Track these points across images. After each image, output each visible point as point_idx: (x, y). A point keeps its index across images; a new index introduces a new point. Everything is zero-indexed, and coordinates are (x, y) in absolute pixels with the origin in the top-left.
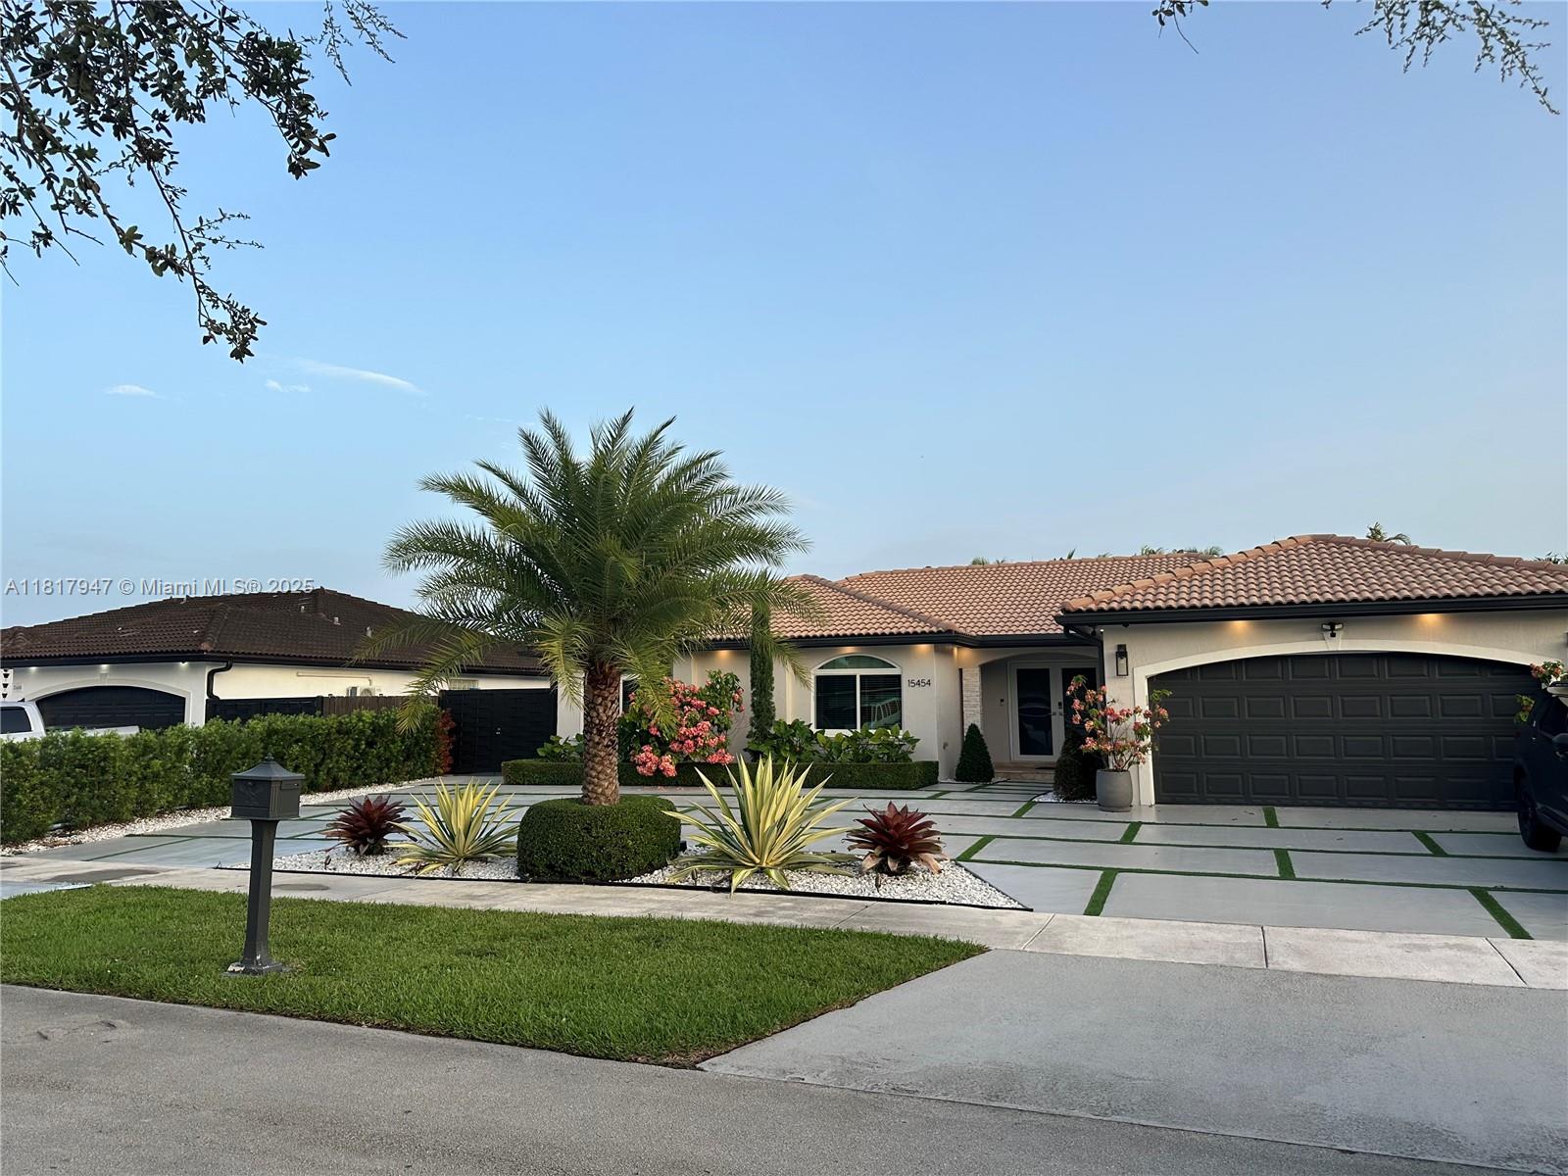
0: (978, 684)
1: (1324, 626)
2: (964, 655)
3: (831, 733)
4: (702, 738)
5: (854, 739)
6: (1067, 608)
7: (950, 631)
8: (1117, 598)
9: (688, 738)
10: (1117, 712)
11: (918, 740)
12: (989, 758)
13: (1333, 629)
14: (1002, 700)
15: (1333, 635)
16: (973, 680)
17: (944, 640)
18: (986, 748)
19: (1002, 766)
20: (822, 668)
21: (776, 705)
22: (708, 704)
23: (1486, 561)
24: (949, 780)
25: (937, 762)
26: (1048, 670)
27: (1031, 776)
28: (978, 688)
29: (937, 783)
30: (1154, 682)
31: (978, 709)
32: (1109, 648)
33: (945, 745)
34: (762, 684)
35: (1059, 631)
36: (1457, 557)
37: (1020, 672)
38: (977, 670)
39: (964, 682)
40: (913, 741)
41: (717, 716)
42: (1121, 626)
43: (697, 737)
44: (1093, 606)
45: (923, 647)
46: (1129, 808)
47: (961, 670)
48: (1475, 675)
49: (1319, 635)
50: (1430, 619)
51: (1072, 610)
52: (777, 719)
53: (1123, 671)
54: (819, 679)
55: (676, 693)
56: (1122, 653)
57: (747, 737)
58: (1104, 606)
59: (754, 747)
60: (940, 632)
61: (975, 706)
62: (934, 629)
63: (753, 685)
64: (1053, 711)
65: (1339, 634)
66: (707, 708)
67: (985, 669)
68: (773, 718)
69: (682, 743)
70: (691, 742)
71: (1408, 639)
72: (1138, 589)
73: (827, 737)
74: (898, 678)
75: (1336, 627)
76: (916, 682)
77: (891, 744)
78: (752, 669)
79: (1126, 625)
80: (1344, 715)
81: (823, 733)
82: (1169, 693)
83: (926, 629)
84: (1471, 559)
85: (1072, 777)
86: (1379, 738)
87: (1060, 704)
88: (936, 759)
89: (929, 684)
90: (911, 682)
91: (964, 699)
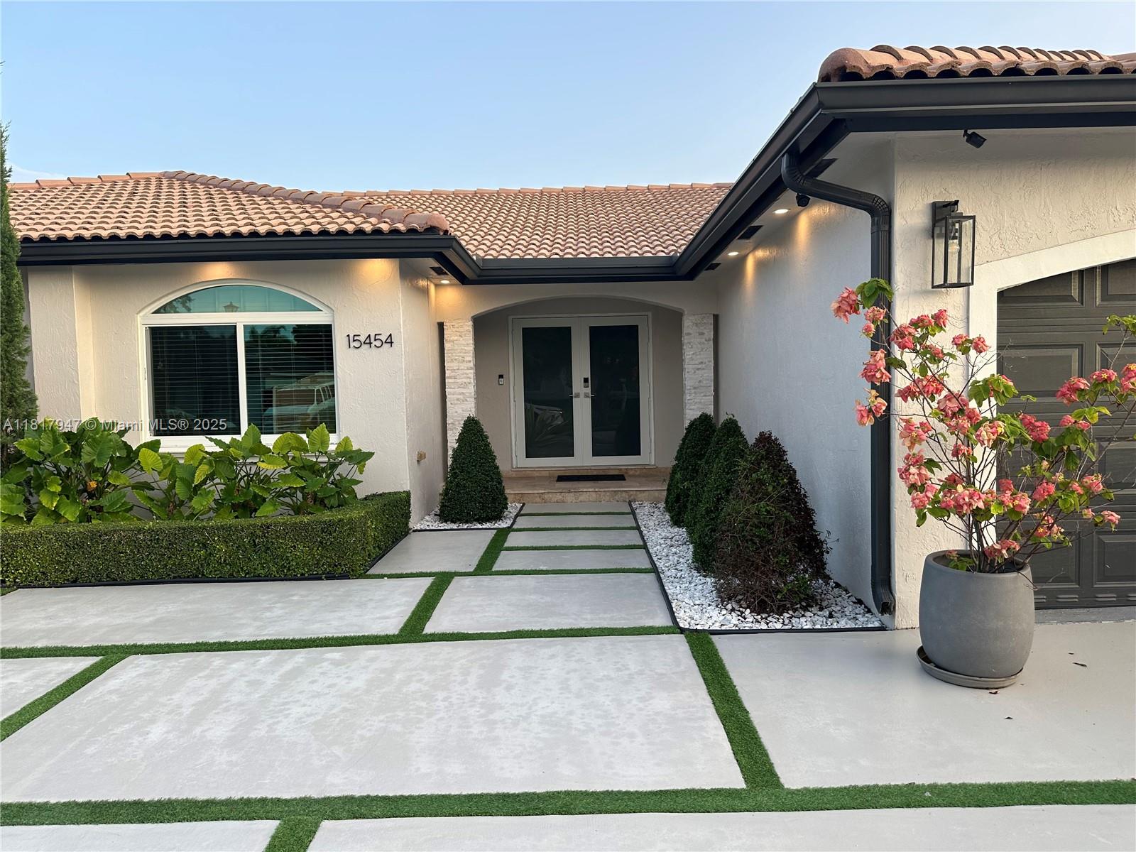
0: (471, 348)
11: (370, 455)
14: (501, 376)
16: (462, 342)
18: (494, 459)
19: (513, 485)
20: (157, 312)
25: (408, 494)
26: (569, 330)
27: (557, 498)
28: (470, 357)
29: (407, 533)
31: (471, 390)
33: (421, 457)
37: (526, 332)
38: (469, 326)
39: (447, 346)
40: (360, 458)
45: (375, 266)
47: (441, 326)
53: (953, 274)
54: (157, 334)
61: (465, 385)
64: (575, 391)
68: (30, 416)
74: (326, 330)
76: (362, 339)
87: (586, 380)
88: (407, 488)
89: (390, 341)
90: (352, 339)
91: (448, 373)
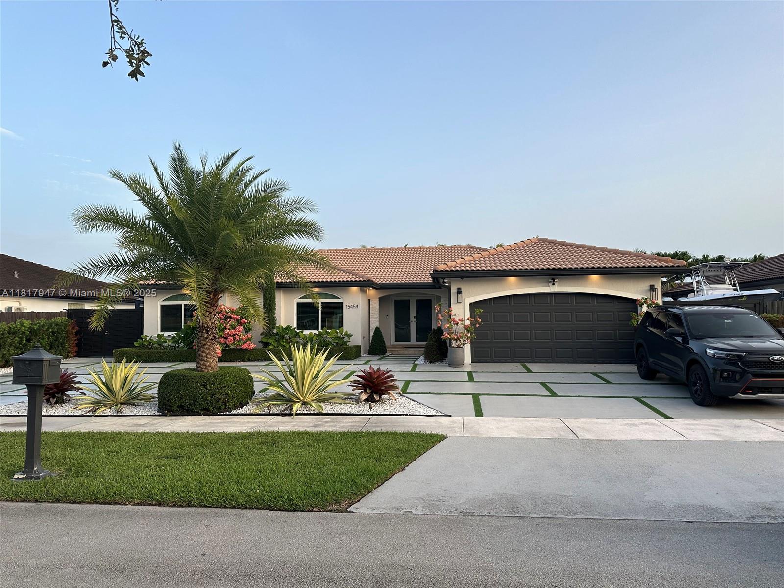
0: (378, 307)
1: (550, 280)
2: (371, 292)
3: (306, 332)
4: (238, 335)
5: (320, 334)
6: (437, 269)
7: (369, 280)
8: (458, 265)
9: (230, 335)
10: (457, 320)
11: (352, 335)
12: (385, 343)
13: (554, 281)
14: (387, 315)
15: (554, 284)
16: (375, 305)
17: (364, 284)
18: (383, 338)
19: (389, 348)
20: (300, 298)
21: (277, 318)
22: (241, 317)
23: (616, 252)
24: (365, 355)
25: (361, 346)
26: (409, 300)
27: (402, 352)
28: (378, 309)
29: (360, 356)
30: (473, 306)
31: (378, 319)
32: (454, 290)
33: (364, 337)
34: (270, 307)
35: (430, 281)
36: (603, 250)
37: (396, 301)
38: (378, 300)
39: (371, 306)
40: (349, 336)
41: (246, 323)
42: (460, 279)
43: (235, 335)
44: (448, 269)
45: (355, 289)
46: (462, 366)
47: (369, 300)
48: (611, 303)
49: (547, 284)
50: (595, 278)
51: (439, 270)
52: (277, 325)
53: (460, 300)
54: (299, 304)
55: (221, 311)
56: (459, 291)
57: (261, 335)
58: (453, 268)
59: (265, 340)
60: (364, 281)
61: (376, 318)
62: (361, 279)
63: (264, 307)
64: (411, 320)
65: (556, 284)
66: (240, 319)
67: (381, 300)
68: (275, 324)
69: (226, 338)
70: (232, 338)
71: (585, 287)
72: (467, 261)
73: (304, 334)
74: (341, 304)
75: (555, 281)
76: (350, 306)
77: (339, 337)
78: (264, 299)
79: (462, 278)
80: (556, 321)
81: (302, 332)
82: (482, 311)
83: (357, 279)
84: (609, 251)
85: (433, 351)
86: (570, 331)
87: (415, 317)
88: (360, 345)
89: (357, 307)
90: (348, 307)
91: (371, 314)
